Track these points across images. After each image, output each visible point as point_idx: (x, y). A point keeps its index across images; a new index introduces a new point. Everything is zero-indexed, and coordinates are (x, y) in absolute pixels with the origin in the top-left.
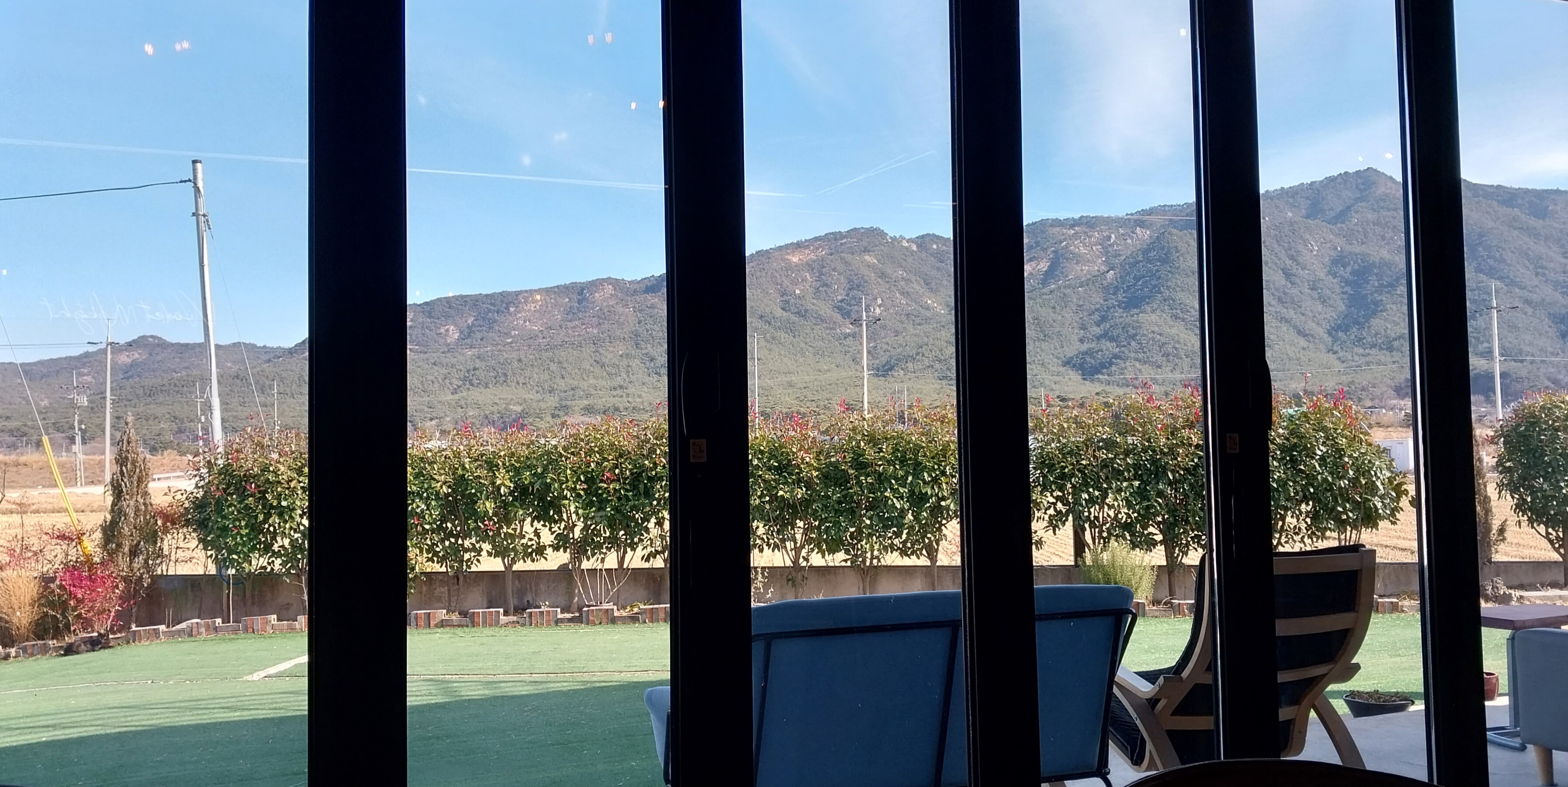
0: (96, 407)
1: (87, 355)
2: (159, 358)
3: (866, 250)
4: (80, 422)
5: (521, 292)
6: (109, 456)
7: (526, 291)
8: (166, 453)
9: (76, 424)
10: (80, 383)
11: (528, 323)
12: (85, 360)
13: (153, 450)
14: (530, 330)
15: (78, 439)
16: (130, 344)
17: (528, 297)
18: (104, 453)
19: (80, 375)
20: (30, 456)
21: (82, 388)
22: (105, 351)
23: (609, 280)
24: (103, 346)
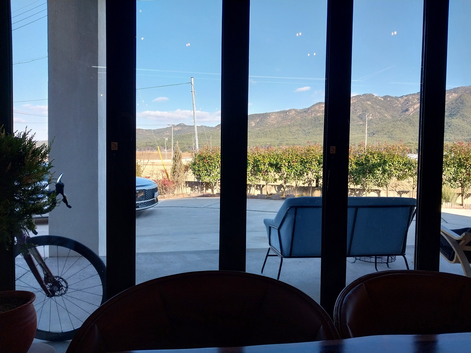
0: (170, 141)
1: (168, 128)
2: (184, 129)
3: (368, 100)
4: (166, 144)
5: (271, 113)
6: (172, 153)
7: (272, 113)
8: (186, 152)
9: (165, 145)
10: (166, 135)
11: (272, 121)
12: (167, 129)
13: (183, 151)
14: (273, 123)
15: (166, 148)
16: (177, 125)
17: (272, 114)
18: (171, 152)
19: (166, 133)
20: (155, 152)
21: (166, 136)
22: (171, 127)
23: (293, 110)
24: (171, 126)
